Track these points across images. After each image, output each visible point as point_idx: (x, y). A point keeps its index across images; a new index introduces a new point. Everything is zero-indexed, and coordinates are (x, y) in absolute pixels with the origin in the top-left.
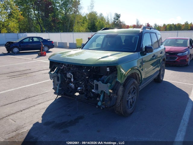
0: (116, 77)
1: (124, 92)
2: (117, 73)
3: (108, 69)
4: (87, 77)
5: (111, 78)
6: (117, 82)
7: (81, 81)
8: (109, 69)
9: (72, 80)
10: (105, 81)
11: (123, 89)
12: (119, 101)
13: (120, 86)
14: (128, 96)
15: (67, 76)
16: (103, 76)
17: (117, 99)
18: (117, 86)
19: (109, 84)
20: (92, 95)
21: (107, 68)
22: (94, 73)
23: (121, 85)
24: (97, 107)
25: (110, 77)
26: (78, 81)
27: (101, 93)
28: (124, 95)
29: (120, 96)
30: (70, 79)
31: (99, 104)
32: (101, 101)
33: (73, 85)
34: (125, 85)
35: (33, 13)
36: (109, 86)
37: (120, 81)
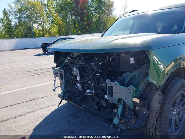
0: (147, 74)
1: (163, 103)
2: (149, 68)
3: (132, 61)
4: (98, 74)
5: (137, 75)
6: (149, 84)
7: (90, 80)
8: (135, 59)
9: (78, 78)
10: (127, 81)
11: (162, 97)
12: (152, 120)
13: (155, 91)
14: (172, 111)
15: (73, 72)
16: (124, 73)
17: (148, 117)
18: (150, 91)
19: (131, 87)
20: (104, 104)
21: (131, 59)
22: (110, 68)
23: (157, 90)
24: (112, 126)
25: (135, 75)
26: (86, 79)
27: (118, 103)
28: (163, 109)
29: (155, 112)
30: (76, 76)
31: (116, 121)
32: (118, 118)
33: (80, 86)
34: (165, 90)
35: (70, 18)
36: (132, 91)
37: (155, 82)
